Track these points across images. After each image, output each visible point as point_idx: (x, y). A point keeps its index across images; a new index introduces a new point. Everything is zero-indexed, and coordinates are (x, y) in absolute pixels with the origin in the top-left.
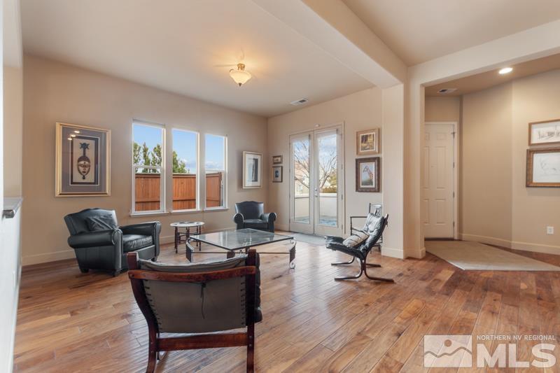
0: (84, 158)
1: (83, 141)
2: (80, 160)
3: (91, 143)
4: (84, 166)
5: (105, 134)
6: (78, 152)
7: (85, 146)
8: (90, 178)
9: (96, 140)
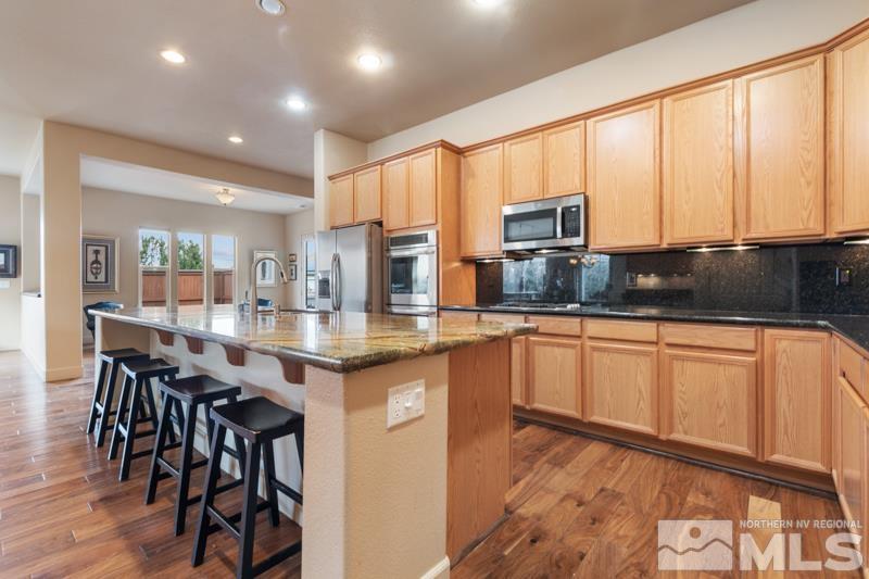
0: (96, 261)
1: (95, 248)
2: (93, 263)
3: (102, 249)
4: (96, 268)
5: (114, 242)
6: (91, 258)
7: (97, 252)
8: (101, 277)
9: (107, 247)
